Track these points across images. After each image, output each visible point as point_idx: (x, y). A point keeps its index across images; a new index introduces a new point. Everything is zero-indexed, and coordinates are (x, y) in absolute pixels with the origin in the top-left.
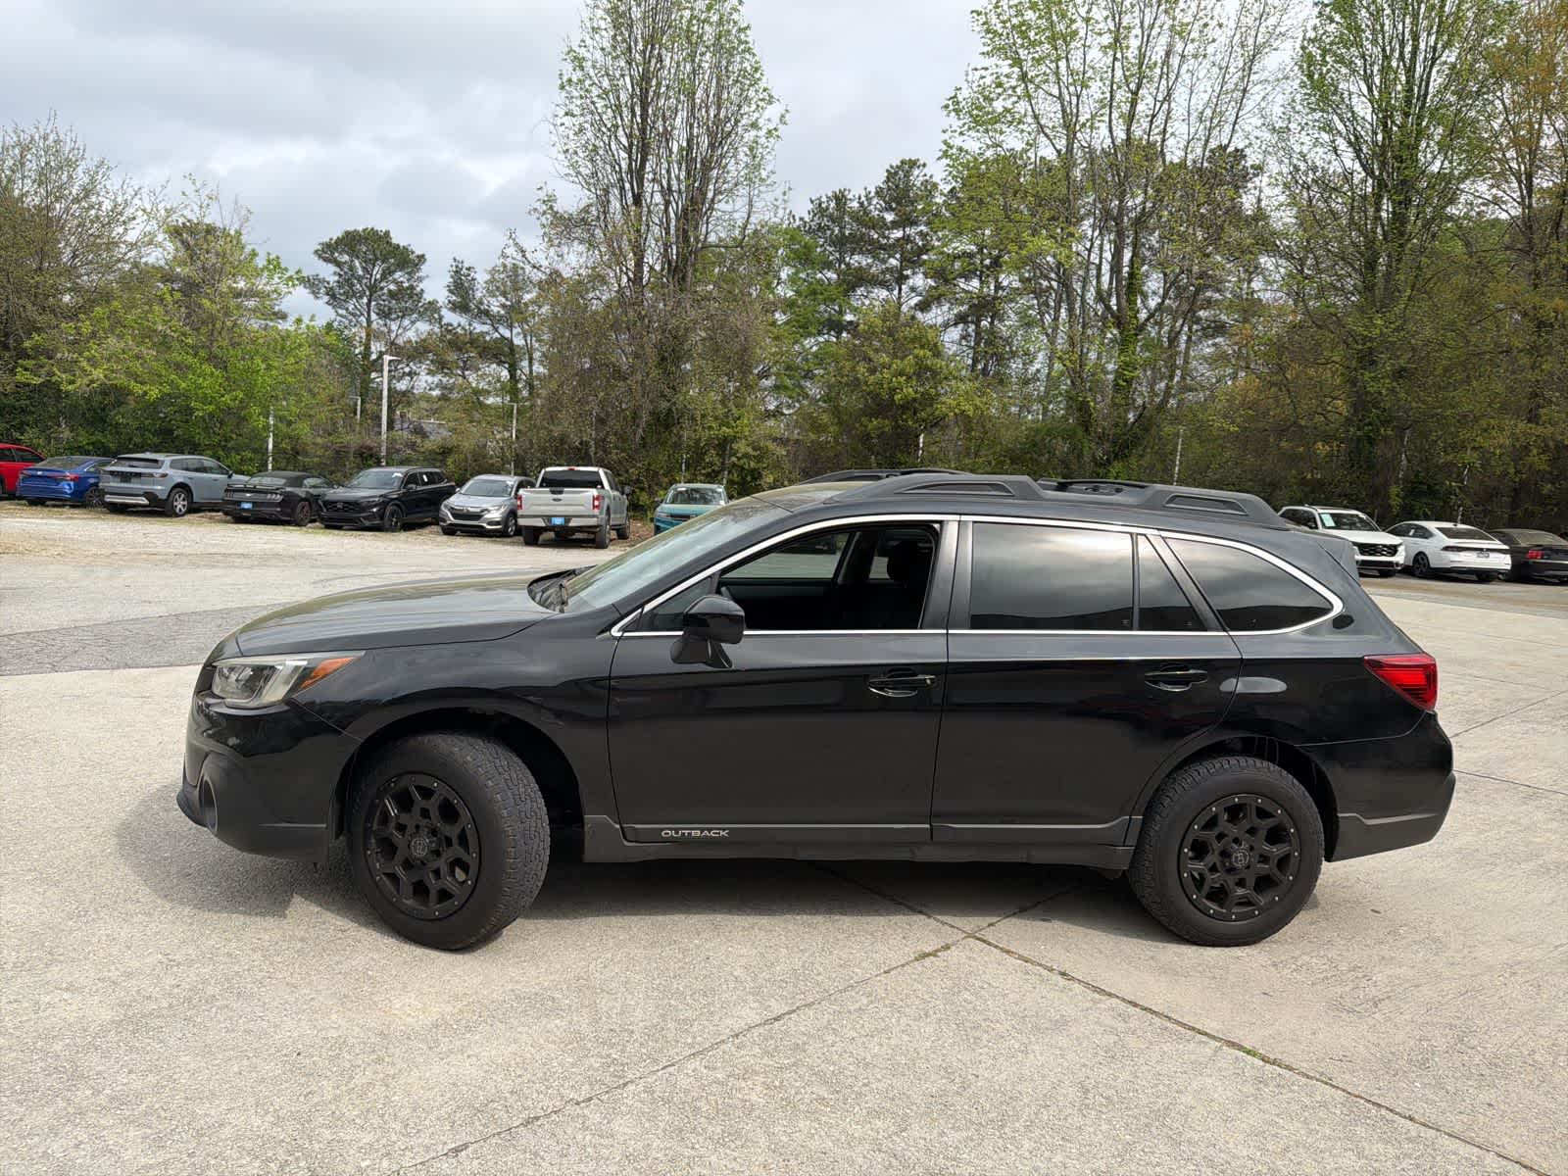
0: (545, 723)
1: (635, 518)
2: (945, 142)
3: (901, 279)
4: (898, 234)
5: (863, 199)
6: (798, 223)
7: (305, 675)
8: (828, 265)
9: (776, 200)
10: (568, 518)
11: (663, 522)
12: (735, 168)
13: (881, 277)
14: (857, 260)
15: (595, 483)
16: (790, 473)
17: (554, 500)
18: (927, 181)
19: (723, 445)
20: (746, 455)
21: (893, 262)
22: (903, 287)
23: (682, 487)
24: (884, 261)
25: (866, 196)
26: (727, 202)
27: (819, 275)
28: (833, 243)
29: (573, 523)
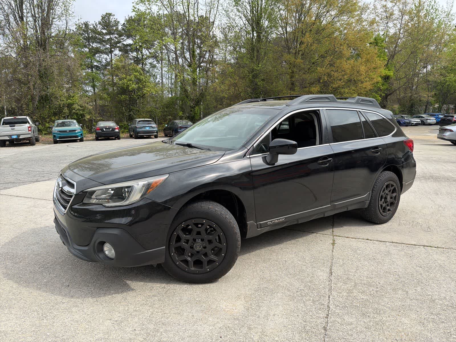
1: (41, 134)
2: (133, 6)
3: (111, 52)
4: (108, 37)
5: (94, 25)
6: (72, 32)
7: (148, 187)
8: (85, 46)
9: (76, 22)
10: (19, 135)
11: (56, 134)
12: (58, 10)
13: (105, 51)
14: (95, 45)
15: (26, 122)
16: (95, 114)
17: (12, 129)
18: (115, 20)
19: (69, 106)
20: (78, 109)
21: (108, 46)
22: (112, 54)
23: (60, 121)
24: (104, 46)
25: (95, 24)
26: (59, 21)
27: (83, 50)
28: (85, 39)
29: (21, 137)
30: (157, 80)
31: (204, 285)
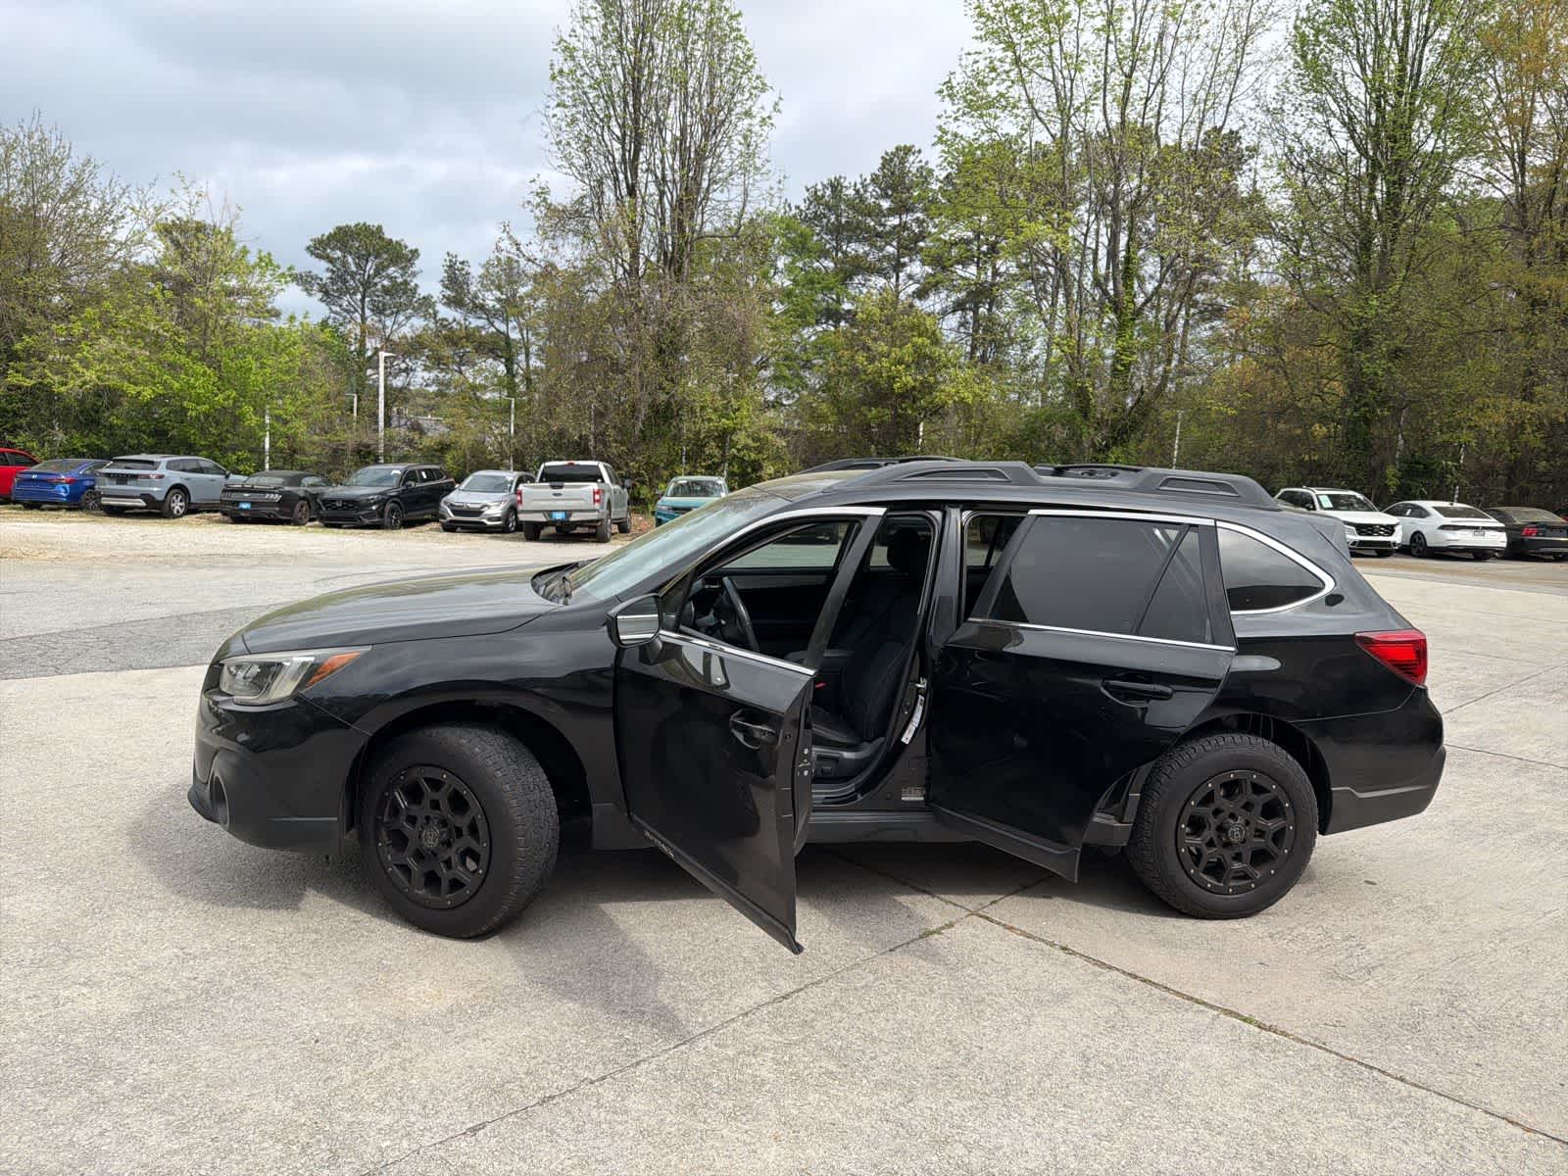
0: (553, 715)
1: (635, 511)
2: (940, 128)
3: (898, 267)
4: (894, 221)
5: (859, 186)
6: (794, 211)
7: (312, 671)
8: (825, 254)
9: (772, 189)
10: (568, 513)
11: (665, 515)
12: (729, 155)
13: (878, 265)
14: (854, 248)
15: (595, 477)
17: (555, 494)
18: (922, 167)
19: (723, 437)
20: (746, 447)
21: (890, 249)
22: (901, 274)
23: (683, 480)
24: (881, 249)
25: (862, 184)
26: (722, 191)
27: (816, 264)
28: (829, 232)
29: (575, 518)
30: (1031, 356)
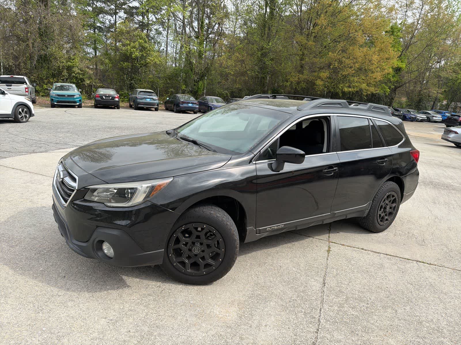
1: (38, 96)
3: (116, 13)
8: (89, 5)
11: (54, 97)
13: (109, 11)
14: (99, 4)
15: (23, 82)
16: (95, 80)
17: (8, 89)
19: (69, 69)
20: (78, 73)
21: (113, 7)
22: (117, 16)
23: (59, 84)
24: (108, 6)
30: (162, 48)
31: (199, 287)
